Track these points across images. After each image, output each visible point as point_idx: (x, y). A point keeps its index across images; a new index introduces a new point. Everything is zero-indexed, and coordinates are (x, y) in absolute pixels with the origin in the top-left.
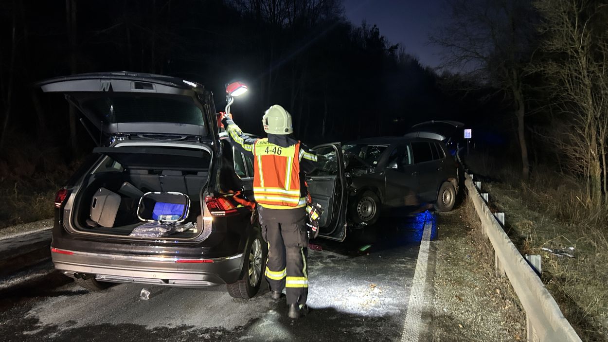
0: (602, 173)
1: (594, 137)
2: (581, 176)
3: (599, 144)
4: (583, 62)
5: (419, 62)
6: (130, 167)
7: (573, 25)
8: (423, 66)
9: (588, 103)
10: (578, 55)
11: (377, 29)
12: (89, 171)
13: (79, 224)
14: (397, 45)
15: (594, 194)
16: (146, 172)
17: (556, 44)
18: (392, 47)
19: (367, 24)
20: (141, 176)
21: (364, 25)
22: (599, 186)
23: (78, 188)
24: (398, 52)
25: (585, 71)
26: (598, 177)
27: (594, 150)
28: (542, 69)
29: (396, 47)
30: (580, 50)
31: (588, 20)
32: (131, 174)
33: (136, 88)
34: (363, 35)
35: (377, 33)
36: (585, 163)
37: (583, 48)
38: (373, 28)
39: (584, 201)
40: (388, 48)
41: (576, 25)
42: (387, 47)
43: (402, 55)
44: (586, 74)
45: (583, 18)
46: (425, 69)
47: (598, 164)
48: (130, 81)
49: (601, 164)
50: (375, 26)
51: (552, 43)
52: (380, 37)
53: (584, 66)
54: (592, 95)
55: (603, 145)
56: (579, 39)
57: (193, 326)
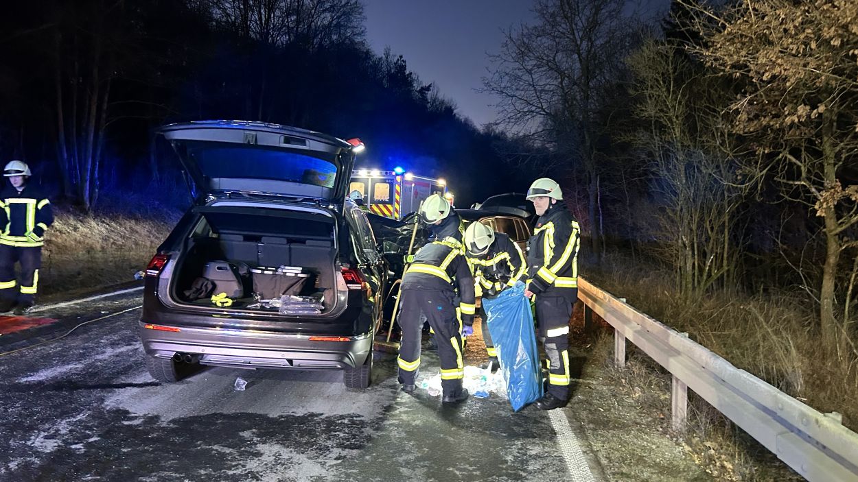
0: (694, 264)
1: (686, 221)
2: (670, 267)
3: (691, 230)
4: (677, 133)
5: (455, 111)
6: (221, 231)
7: (668, 90)
8: (461, 118)
9: (680, 182)
10: (672, 125)
11: (403, 61)
12: (187, 234)
13: (178, 296)
14: (430, 86)
15: (684, 288)
16: (241, 238)
17: (650, 110)
18: (422, 88)
19: (391, 54)
20: (234, 243)
21: (387, 55)
22: (690, 279)
23: (178, 254)
24: (429, 95)
25: (679, 144)
26: (689, 267)
27: (687, 237)
28: (632, 138)
29: (428, 89)
30: (675, 120)
31: (684, 86)
32: (222, 240)
33: (285, 143)
34: (385, 69)
35: (404, 68)
36: (675, 252)
37: (677, 117)
38: (398, 60)
39: (673, 296)
40: (418, 89)
41: (671, 90)
42: (416, 87)
43: (434, 101)
44: (680, 147)
45: (679, 81)
46: (463, 120)
47: (690, 253)
48: (279, 135)
49: (693, 253)
50: (401, 57)
51: (644, 108)
52: (407, 72)
53: (678, 139)
54: (686, 174)
55: (695, 232)
56: (674, 107)
57: (322, 414)
